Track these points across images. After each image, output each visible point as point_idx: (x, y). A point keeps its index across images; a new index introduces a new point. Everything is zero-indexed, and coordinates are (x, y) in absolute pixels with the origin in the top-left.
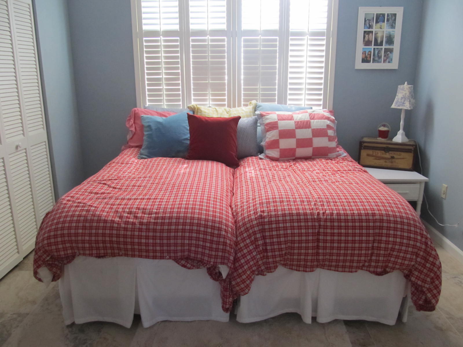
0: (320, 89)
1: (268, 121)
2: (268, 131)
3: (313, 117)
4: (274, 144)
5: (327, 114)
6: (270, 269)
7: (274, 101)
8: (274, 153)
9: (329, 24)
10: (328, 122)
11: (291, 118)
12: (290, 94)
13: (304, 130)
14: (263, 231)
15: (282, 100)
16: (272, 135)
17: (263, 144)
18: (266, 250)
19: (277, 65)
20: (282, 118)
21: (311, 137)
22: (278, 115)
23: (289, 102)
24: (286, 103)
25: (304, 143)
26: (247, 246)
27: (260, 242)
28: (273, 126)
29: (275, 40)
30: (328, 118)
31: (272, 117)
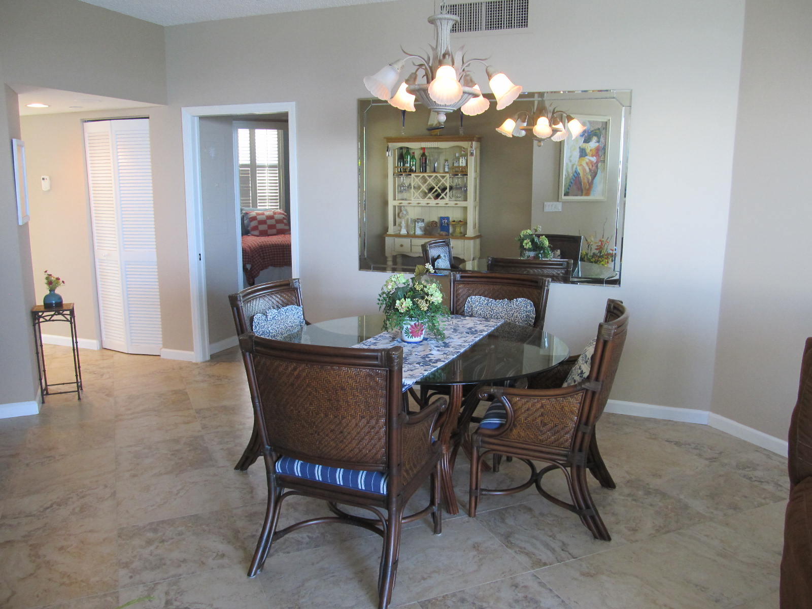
0: (277, 199)
1: (251, 216)
2: (251, 221)
3: (275, 213)
4: (255, 228)
5: (283, 212)
6: (266, 267)
7: (249, 206)
8: (256, 233)
9: (279, 161)
10: (284, 216)
11: (263, 214)
12: (259, 203)
13: (271, 221)
14: (262, 251)
15: (255, 205)
16: (254, 223)
17: (249, 228)
18: (264, 259)
19: (250, 185)
20: (258, 214)
21: (275, 223)
22: (256, 213)
23: (259, 208)
24: (257, 207)
25: (271, 227)
26: (257, 257)
27: (262, 255)
28: (254, 218)
29: (248, 170)
30: (283, 214)
31: (253, 214)
